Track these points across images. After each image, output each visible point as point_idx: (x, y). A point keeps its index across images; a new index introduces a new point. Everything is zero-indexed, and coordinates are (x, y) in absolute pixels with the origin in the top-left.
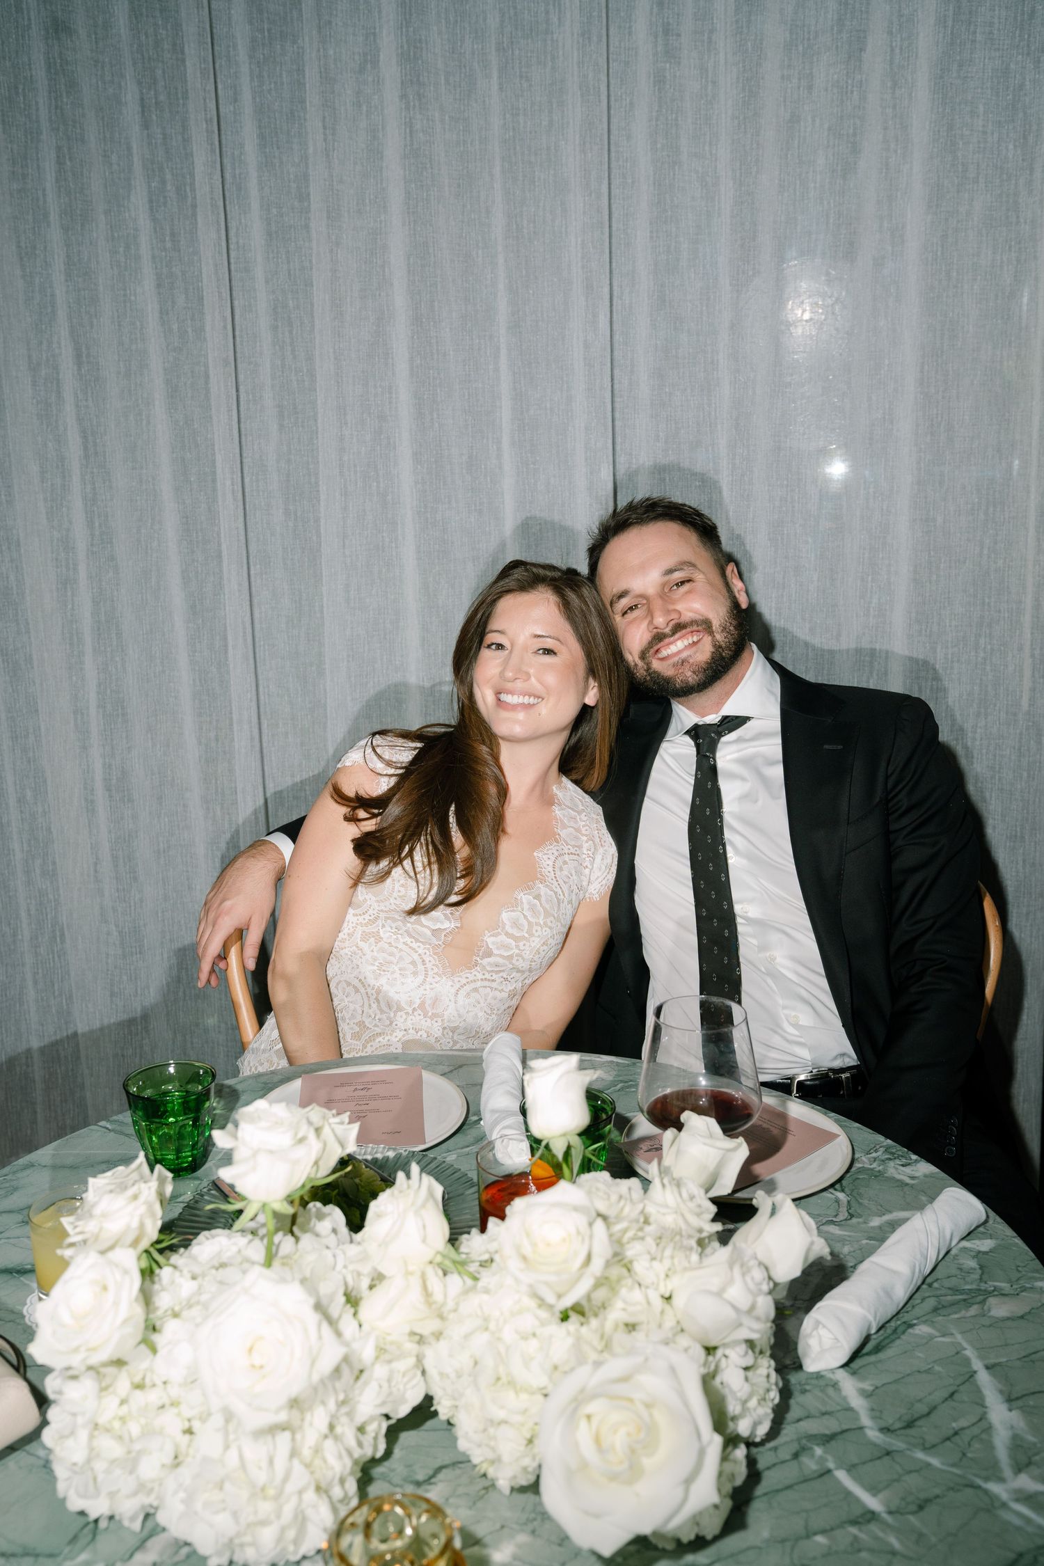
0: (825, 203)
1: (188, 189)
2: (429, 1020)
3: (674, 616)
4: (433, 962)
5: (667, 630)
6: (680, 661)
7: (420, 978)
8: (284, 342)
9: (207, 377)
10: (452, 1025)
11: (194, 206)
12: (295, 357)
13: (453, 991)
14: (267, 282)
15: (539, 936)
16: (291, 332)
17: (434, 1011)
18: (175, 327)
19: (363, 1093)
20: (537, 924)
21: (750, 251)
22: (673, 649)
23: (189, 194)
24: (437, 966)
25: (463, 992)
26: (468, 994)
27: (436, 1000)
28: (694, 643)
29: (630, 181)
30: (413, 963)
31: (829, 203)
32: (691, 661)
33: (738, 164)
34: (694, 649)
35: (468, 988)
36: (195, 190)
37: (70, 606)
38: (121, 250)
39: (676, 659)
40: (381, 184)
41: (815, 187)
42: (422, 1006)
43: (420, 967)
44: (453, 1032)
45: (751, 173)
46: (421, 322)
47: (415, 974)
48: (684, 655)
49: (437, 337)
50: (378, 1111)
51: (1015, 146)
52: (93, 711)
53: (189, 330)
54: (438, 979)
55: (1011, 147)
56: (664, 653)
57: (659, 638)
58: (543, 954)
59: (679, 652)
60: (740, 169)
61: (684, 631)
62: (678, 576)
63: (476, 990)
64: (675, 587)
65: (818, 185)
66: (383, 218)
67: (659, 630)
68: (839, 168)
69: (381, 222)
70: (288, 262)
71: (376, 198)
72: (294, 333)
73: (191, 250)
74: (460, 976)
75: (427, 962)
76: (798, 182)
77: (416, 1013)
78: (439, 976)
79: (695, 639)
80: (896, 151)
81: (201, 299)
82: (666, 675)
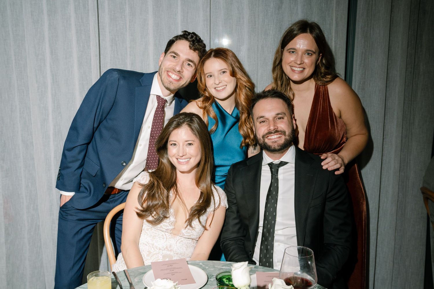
0: (273, 16)
1: (86, 5)
2: (169, 252)
3: (276, 128)
4: (168, 235)
5: (273, 132)
6: (274, 141)
7: (165, 240)
8: (114, 50)
9: (91, 59)
10: (177, 253)
11: (88, 10)
12: (117, 54)
13: (175, 242)
14: (110, 32)
15: (198, 228)
16: (116, 47)
17: (171, 249)
18: (81, 45)
19: (171, 267)
20: (197, 225)
21: (254, 29)
22: (273, 137)
23: (87, 7)
24: (170, 236)
25: (178, 243)
26: (180, 243)
27: (170, 246)
28: (279, 137)
29: (218, 8)
30: (163, 235)
31: (274, 17)
32: (278, 142)
33: (251, 5)
34: (279, 139)
35: (179, 241)
36: (88, 5)
37: (46, 127)
38: (65, 22)
39: (273, 140)
40: (147, 6)
41: (270, 12)
42: (167, 247)
43: (165, 236)
44: (177, 254)
45: (254, 7)
46: (156, 45)
47: (163, 238)
48: (276, 140)
49: (161, 50)
50: (177, 272)
51: (325, 4)
52: (52, 159)
53: (86, 46)
54: (170, 239)
55: (323, 4)
56: (270, 137)
57: (270, 133)
58: (199, 233)
59: (275, 139)
60: (251, 6)
61: (278, 133)
62: (280, 116)
63: (182, 241)
64: (278, 119)
65: (271, 11)
66: (147, 15)
67: (271, 131)
68: (277, 7)
69: (147, 17)
70: (116, 27)
71: (146, 10)
72: (118, 47)
73: (87, 23)
74: (177, 238)
75: (166, 235)
76: (265, 11)
77: (165, 250)
78: (170, 238)
79: (280, 136)
80: (293, 3)
81: (89, 37)
82: (269, 144)
